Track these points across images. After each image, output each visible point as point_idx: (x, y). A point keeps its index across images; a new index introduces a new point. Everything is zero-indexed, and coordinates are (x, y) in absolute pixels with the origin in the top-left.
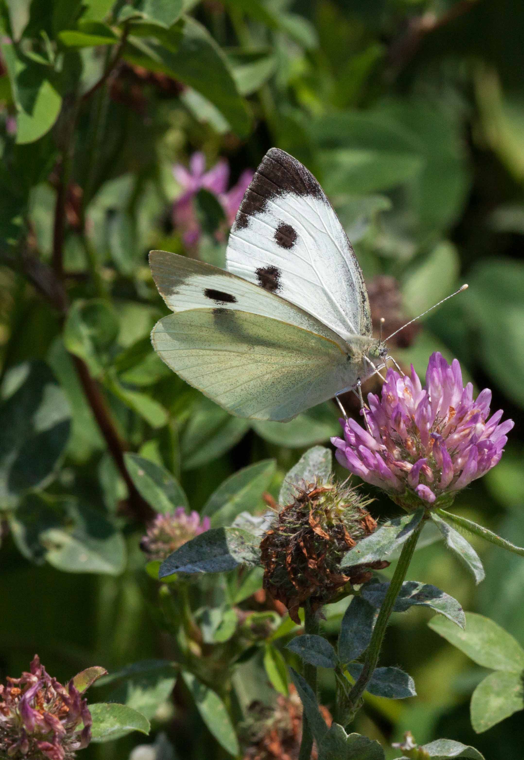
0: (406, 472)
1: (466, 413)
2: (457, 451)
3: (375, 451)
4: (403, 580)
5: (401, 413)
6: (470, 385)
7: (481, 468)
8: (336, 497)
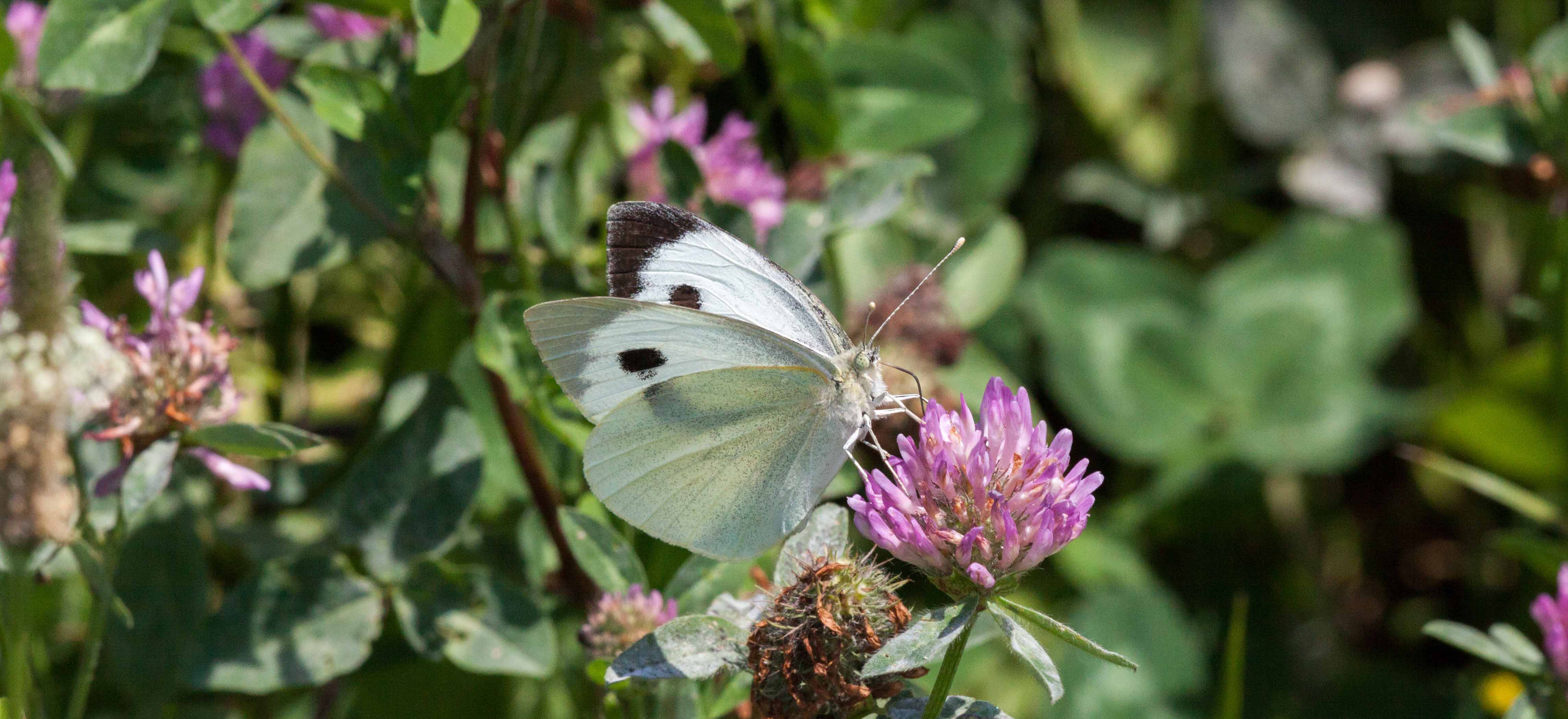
0: (953, 546)
1: (1038, 463)
2: (1024, 516)
3: (910, 515)
4: (946, 694)
5: (946, 463)
6: (1043, 424)
7: (1058, 540)
8: (855, 577)
